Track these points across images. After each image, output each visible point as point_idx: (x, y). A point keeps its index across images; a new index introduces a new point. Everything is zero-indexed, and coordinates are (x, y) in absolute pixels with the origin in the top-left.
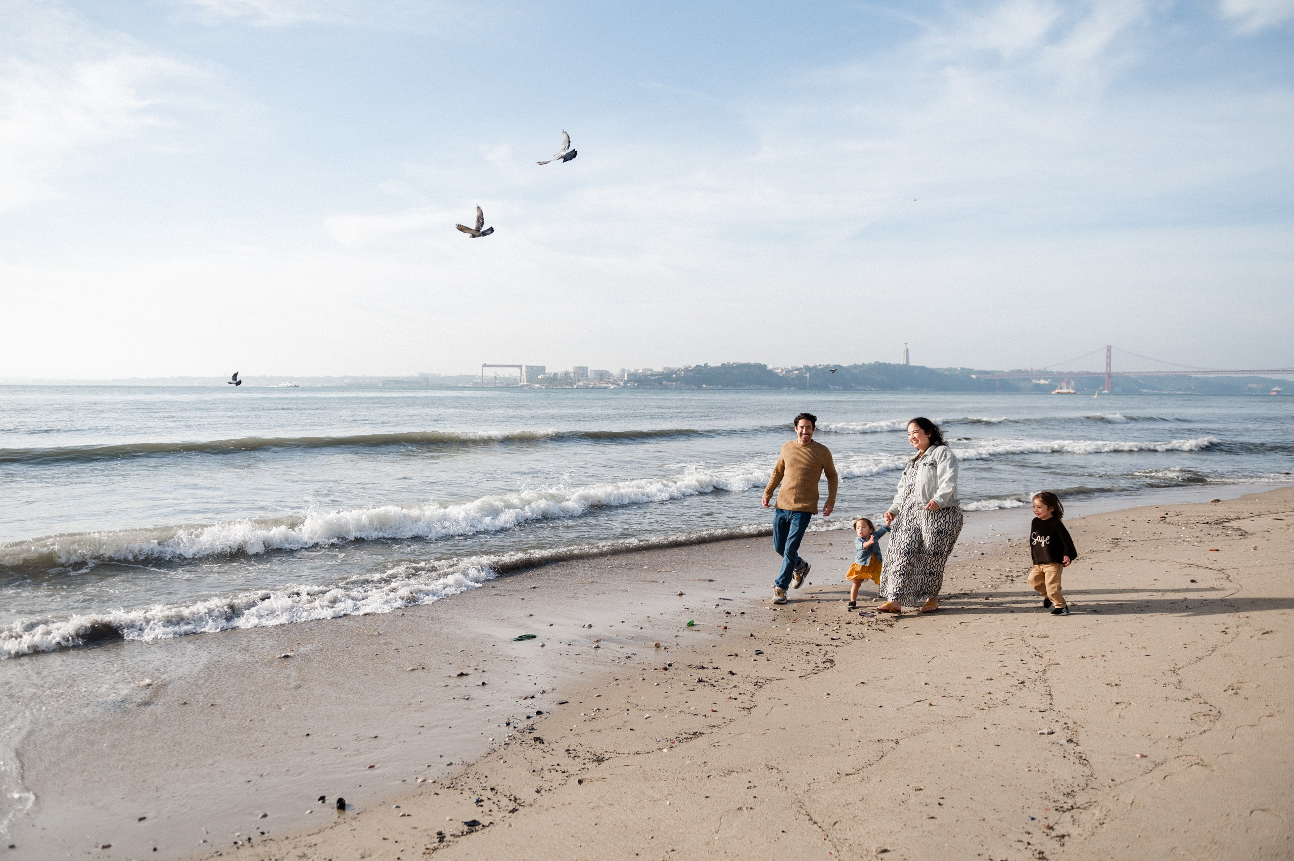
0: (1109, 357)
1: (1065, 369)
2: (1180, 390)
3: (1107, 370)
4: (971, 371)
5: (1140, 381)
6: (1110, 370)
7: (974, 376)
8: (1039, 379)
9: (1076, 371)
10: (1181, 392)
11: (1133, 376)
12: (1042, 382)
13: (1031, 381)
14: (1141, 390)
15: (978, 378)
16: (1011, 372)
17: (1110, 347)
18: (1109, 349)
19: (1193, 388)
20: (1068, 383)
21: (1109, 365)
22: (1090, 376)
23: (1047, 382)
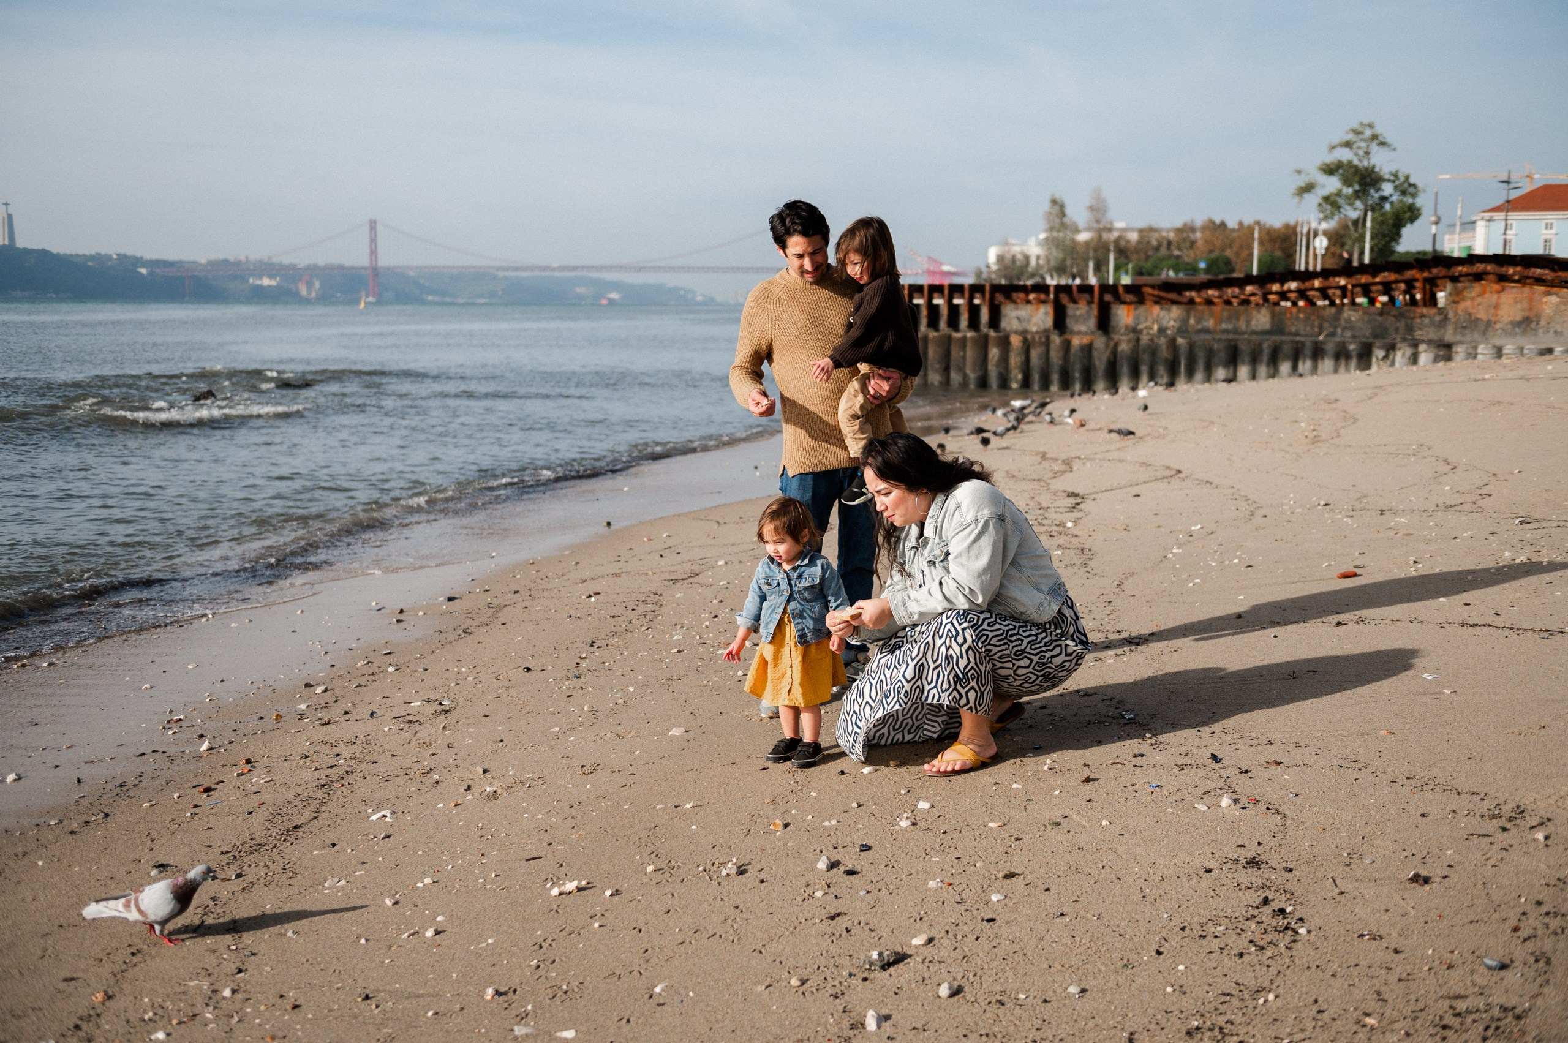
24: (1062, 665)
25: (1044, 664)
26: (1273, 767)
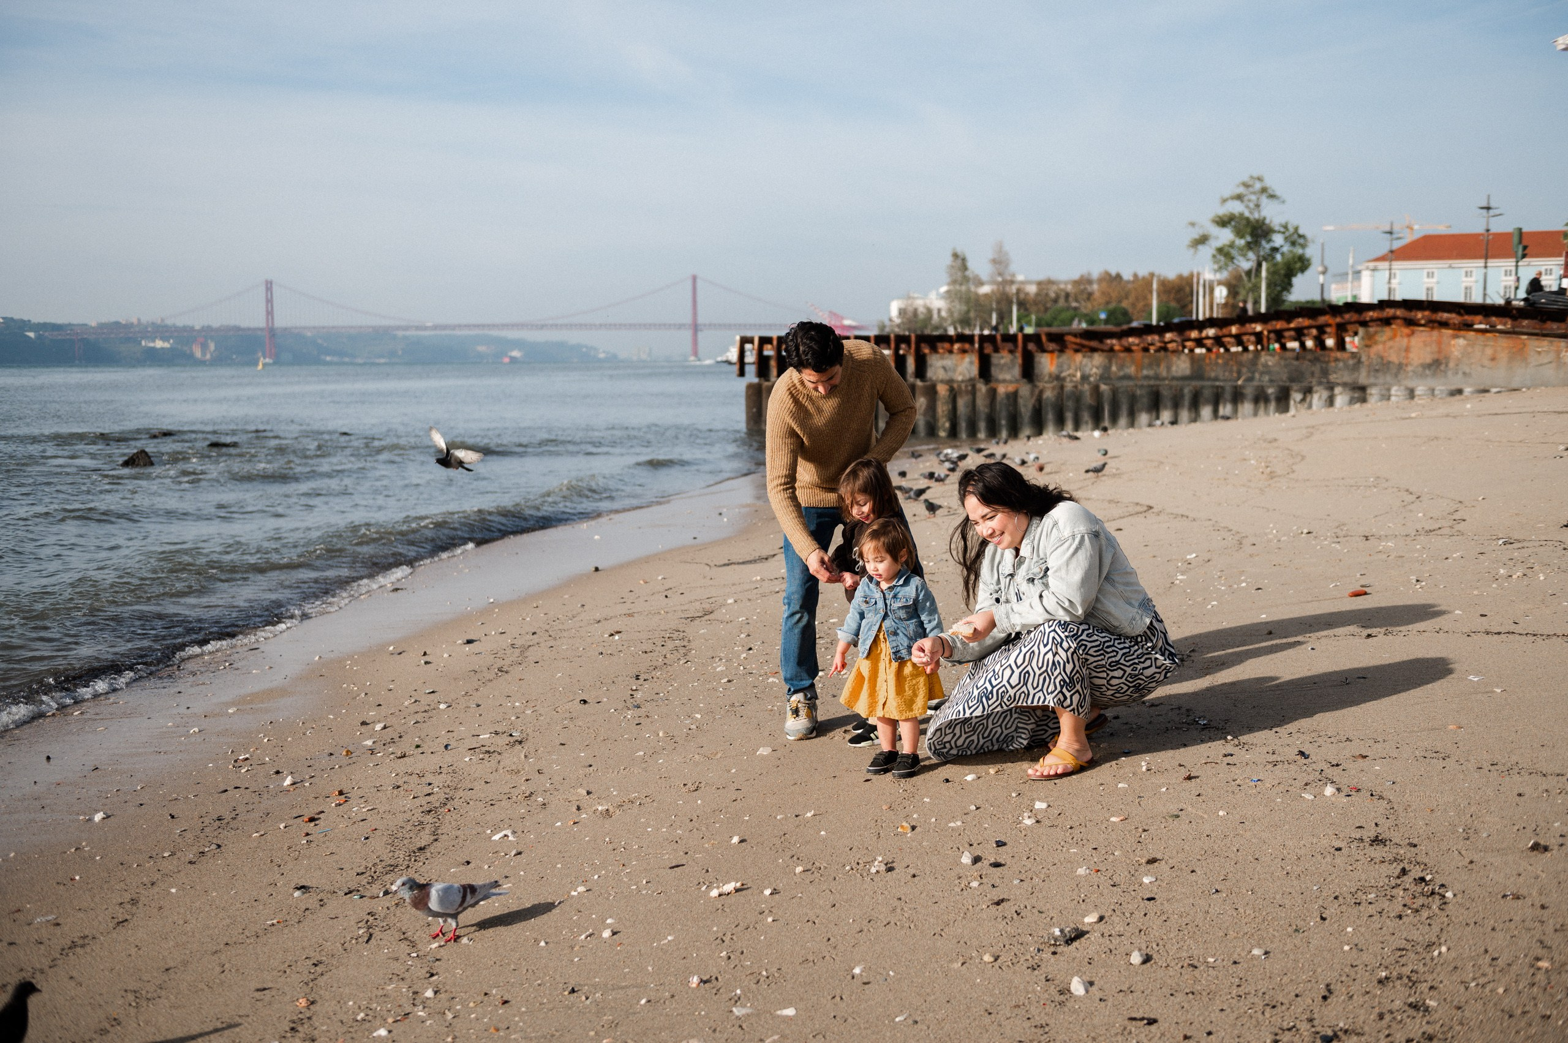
0: (269, 301)
1: (197, 322)
2: (382, 356)
3: (268, 324)
4: (25, 325)
5: (320, 341)
6: (273, 323)
7: (32, 335)
8: (154, 341)
9: (215, 324)
10: (382, 361)
11: (309, 334)
12: (159, 344)
13: (140, 344)
14: (323, 357)
15: (39, 337)
16: (102, 326)
17: (271, 283)
18: (269, 286)
19: (400, 353)
20: (204, 347)
21: (270, 313)
22: (240, 333)
23: (166, 345)
24: (1152, 676)
25: (1136, 676)
26: (1361, 760)
